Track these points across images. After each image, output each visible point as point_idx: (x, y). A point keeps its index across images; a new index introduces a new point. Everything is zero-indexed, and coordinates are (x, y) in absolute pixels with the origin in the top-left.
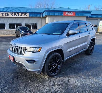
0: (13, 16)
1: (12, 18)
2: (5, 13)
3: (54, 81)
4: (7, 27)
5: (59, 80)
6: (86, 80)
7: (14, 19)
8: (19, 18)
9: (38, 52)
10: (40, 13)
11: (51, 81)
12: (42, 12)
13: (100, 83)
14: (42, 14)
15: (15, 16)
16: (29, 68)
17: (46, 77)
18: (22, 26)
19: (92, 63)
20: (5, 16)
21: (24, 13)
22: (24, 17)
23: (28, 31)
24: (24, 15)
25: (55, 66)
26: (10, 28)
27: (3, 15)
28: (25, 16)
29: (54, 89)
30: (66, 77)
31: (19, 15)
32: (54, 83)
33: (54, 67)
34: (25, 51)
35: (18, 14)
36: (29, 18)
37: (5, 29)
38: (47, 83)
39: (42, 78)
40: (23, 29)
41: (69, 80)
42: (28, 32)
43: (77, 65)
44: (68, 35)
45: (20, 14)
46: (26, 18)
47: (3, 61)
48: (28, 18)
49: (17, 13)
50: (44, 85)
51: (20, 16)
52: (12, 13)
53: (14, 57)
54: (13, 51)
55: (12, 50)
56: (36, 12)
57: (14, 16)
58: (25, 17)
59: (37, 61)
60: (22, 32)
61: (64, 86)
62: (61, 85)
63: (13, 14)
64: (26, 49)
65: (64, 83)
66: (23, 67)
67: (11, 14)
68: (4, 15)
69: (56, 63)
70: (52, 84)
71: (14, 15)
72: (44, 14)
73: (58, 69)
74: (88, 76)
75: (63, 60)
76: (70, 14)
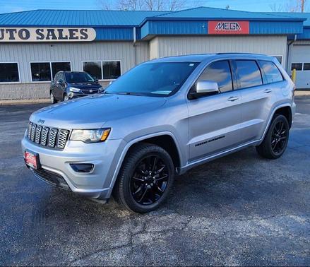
0: (45, 40)
1: (39, 46)
2: (18, 29)
3: (145, 224)
4: (25, 73)
5: (161, 222)
6: (237, 221)
7: (48, 46)
8: (63, 46)
9: (100, 141)
11: (136, 224)
13: (274, 231)
14: (139, 28)
15: (51, 40)
17: (125, 214)
18: (73, 69)
19: (271, 182)
20: (17, 39)
21: (79, 29)
22: (80, 40)
23: (90, 88)
24: (78, 34)
25: (152, 184)
26: (34, 77)
27: (12, 37)
28: (82, 38)
30: (181, 215)
31: (64, 36)
32: (144, 228)
33: (149, 186)
34: (67, 139)
35: (60, 32)
36: (94, 45)
37: (17, 80)
38: (125, 228)
39: (114, 216)
40: (75, 79)
41: (189, 221)
42: (91, 91)
43: (223, 186)
44: (194, 96)
45: (66, 32)
46: (87, 45)
47: (11, 174)
48: (90, 45)
49: (56, 29)
50: (117, 232)
51: (66, 38)
52: (42, 30)
53: (37, 157)
54: (37, 141)
55: (34, 139)
56: (117, 24)
57: (48, 38)
58: (83, 40)
59: (98, 166)
60: (72, 89)
61: (170, 234)
62: (164, 232)
63: (45, 33)
65: (173, 229)
66: (62, 184)
67: (37, 32)
68: (16, 35)
69: (153, 175)
70: (138, 230)
71: (46, 36)
72: (145, 32)
73: (161, 193)
74: (246, 213)
75: (179, 169)
76: (231, 27)
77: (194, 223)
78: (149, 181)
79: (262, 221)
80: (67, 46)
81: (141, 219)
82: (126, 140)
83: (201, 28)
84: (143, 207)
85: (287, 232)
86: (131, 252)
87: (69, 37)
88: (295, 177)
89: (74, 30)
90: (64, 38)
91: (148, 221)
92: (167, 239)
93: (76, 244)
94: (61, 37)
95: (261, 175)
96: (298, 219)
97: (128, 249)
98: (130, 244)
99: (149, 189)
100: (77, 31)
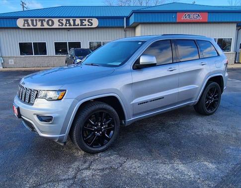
0: (64, 27)
1: (60, 31)
2: (46, 19)
3: (92, 162)
5: (104, 161)
6: (162, 165)
7: (66, 31)
8: (76, 31)
9: (58, 100)
10: (122, 18)
11: (85, 162)
12: (127, 14)
13: (187, 175)
14: (128, 18)
15: (68, 27)
16: (42, 132)
17: (81, 153)
18: (82, 47)
19: (199, 133)
20: (46, 26)
21: (87, 19)
22: (87, 27)
24: (86, 23)
25: (101, 133)
26: (57, 52)
27: (42, 25)
28: (88, 25)
29: (84, 175)
30: (120, 156)
31: (76, 24)
32: (90, 165)
33: (98, 134)
34: (36, 97)
35: (74, 21)
36: (97, 30)
37: (46, 54)
38: (76, 164)
41: (125, 162)
45: (78, 21)
46: (92, 31)
48: (95, 30)
50: (69, 168)
52: (62, 20)
53: (18, 109)
54: (20, 97)
57: (66, 25)
58: (89, 27)
59: (56, 118)
61: (107, 172)
62: (103, 170)
63: (64, 22)
64: (37, 94)
65: (111, 168)
67: (59, 21)
68: (45, 23)
69: (102, 125)
70: (85, 167)
71: (64, 24)
73: (108, 139)
74: (171, 158)
75: (125, 122)
76: (194, 17)
77: (128, 164)
78: (98, 131)
79: (180, 166)
80: (79, 31)
81: (90, 158)
82: (78, 99)
83: (172, 18)
84: (93, 149)
85: (198, 177)
86: (72, 184)
87: (80, 24)
88: (219, 130)
89: (83, 20)
90: (77, 25)
91: (94, 160)
92: (102, 176)
93: (36, 175)
94: (74, 25)
95: (193, 128)
96: (210, 166)
97: (71, 182)
98: (75, 177)
99: (98, 136)
100: (85, 20)
